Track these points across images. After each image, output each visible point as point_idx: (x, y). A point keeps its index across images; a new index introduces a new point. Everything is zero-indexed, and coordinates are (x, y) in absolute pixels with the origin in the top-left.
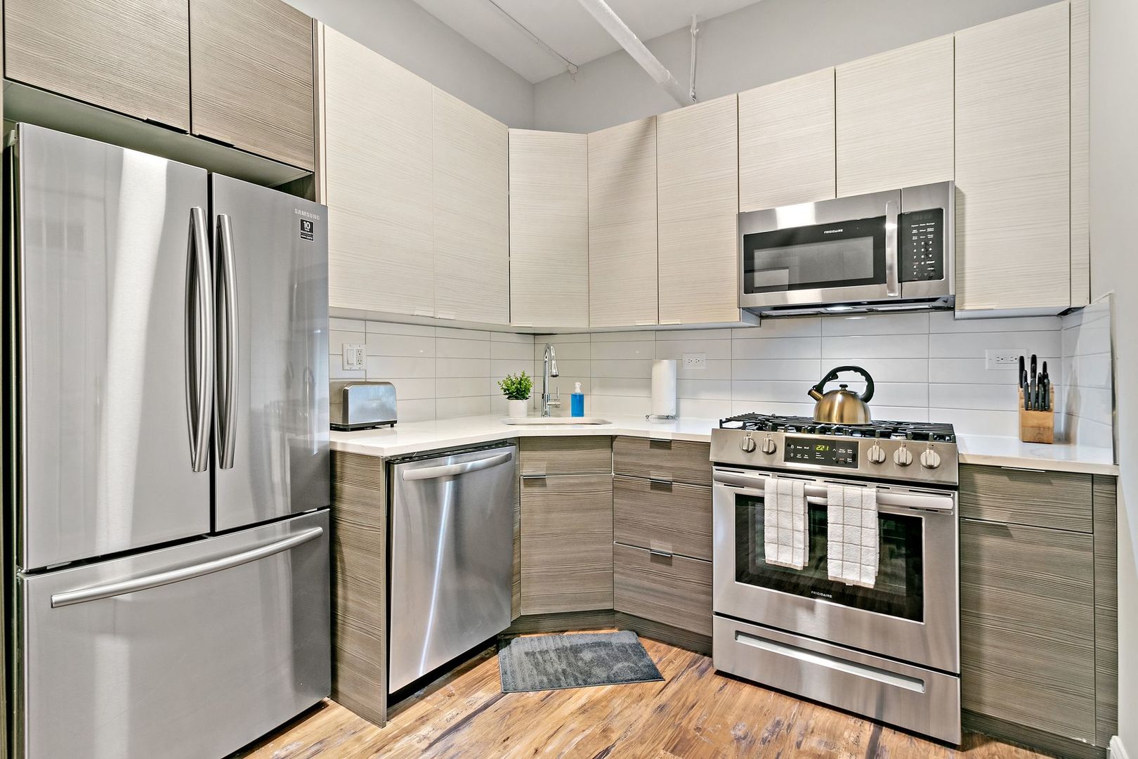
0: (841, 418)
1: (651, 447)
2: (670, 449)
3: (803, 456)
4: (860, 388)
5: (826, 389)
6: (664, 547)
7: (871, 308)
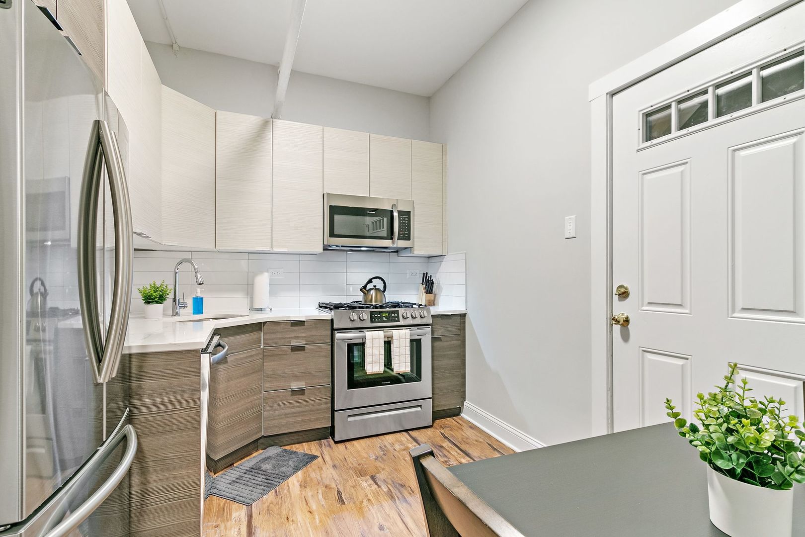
0: (376, 301)
1: (291, 326)
2: (304, 325)
3: (378, 319)
4: (380, 285)
5: (368, 288)
6: (295, 385)
7: (373, 250)
